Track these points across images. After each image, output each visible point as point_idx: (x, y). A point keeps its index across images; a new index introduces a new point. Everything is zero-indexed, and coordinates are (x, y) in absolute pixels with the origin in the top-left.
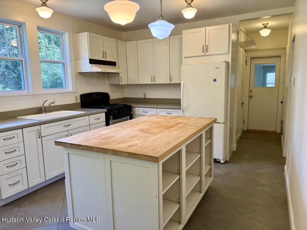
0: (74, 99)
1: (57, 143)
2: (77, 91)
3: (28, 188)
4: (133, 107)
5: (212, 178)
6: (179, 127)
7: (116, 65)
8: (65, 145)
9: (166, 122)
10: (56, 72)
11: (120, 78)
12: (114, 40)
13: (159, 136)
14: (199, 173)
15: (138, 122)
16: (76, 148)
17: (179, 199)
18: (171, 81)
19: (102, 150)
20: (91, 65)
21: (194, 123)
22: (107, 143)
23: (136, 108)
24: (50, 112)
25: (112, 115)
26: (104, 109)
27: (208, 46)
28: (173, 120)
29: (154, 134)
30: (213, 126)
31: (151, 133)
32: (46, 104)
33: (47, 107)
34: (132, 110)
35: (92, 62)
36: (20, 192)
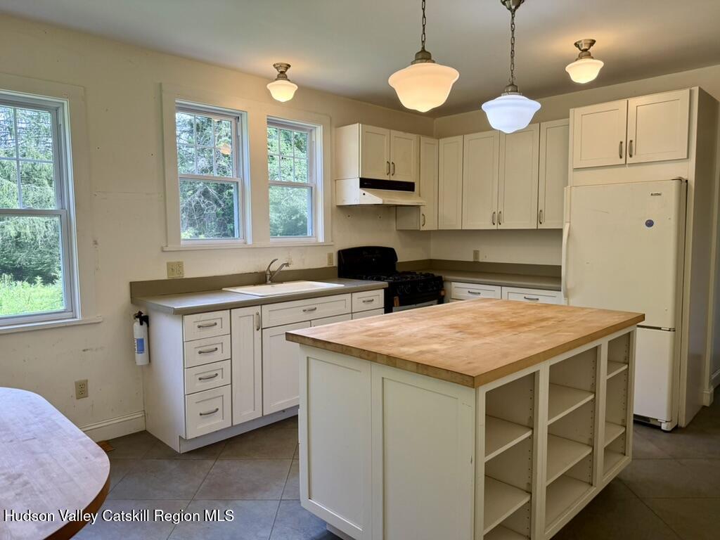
0: (324, 260)
1: (290, 337)
2: (332, 243)
3: (230, 425)
4: (446, 281)
5: (626, 458)
6: (541, 327)
7: (413, 190)
8: (303, 340)
9: (514, 315)
10: (294, 204)
11: (422, 217)
12: (414, 137)
13: (488, 340)
14: (590, 439)
15: (448, 310)
16: (323, 347)
17: (530, 485)
18: (541, 223)
19: (368, 356)
20: (363, 191)
21: (583, 321)
22: (379, 344)
23: (453, 283)
24: (281, 282)
25: (398, 295)
26: (383, 281)
27: (634, 143)
28: (533, 311)
29: (479, 335)
30: (633, 331)
31: (472, 334)
32: (275, 267)
33: (274, 272)
34: (443, 287)
35: (366, 183)
36: (217, 431)
